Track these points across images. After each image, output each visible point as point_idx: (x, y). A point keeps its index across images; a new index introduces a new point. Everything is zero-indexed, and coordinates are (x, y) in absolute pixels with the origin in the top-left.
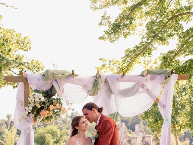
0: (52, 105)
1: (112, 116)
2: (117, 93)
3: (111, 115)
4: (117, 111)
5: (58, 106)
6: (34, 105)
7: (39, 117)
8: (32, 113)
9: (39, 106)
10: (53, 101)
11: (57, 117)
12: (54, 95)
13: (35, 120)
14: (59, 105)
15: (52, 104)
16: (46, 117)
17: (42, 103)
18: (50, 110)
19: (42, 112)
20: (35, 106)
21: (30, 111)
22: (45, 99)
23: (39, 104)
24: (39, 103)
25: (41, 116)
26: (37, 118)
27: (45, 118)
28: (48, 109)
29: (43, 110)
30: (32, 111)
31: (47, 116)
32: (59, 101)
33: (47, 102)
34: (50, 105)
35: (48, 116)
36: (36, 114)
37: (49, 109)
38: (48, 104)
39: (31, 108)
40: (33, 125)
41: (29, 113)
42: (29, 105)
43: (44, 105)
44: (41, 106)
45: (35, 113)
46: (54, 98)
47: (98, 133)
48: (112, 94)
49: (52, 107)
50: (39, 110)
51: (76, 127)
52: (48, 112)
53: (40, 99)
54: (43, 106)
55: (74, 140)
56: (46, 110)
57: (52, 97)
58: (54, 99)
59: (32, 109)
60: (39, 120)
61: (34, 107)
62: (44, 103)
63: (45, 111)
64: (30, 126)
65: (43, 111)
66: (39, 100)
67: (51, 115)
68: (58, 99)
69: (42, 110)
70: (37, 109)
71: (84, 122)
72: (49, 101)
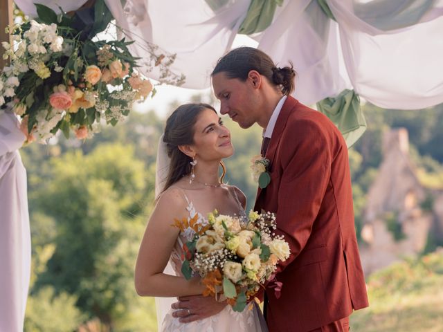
0: (94, 67)
1: (331, 105)
2: (353, 15)
3: (328, 101)
4: (352, 88)
5: (120, 72)
6: (25, 69)
7: (46, 112)
8: (17, 100)
9: (43, 73)
10: (98, 53)
11: (116, 110)
12: (102, 27)
13: (31, 125)
14: (124, 68)
15: (94, 61)
16: (73, 115)
17: (57, 60)
18: (89, 86)
19: (57, 95)
20: (31, 71)
21: (10, 93)
22: (67, 46)
23: (46, 64)
24: (46, 58)
25: (54, 111)
26: (38, 118)
27: (68, 119)
28: (79, 83)
29: (62, 88)
30: (20, 92)
31: (74, 110)
32: (121, 51)
33: (76, 54)
34: (88, 67)
35: (80, 110)
36: (34, 105)
37: (86, 83)
38: (78, 62)
39: (15, 81)
40: (21, 144)
41: (8, 99)
42: (6, 69)
43: (63, 66)
44: (52, 69)
45: (30, 98)
46: (104, 41)
47: (269, 169)
48: (332, 21)
49: (93, 74)
50: (47, 87)
51: (183, 149)
52: (79, 94)
53: (47, 46)
54: (58, 69)
55: (179, 201)
56: (73, 88)
57: (94, 35)
58: (102, 43)
59: (18, 84)
60: (46, 125)
61: (28, 78)
62: (63, 59)
63: (67, 90)
64: (10, 151)
65: (61, 92)
66: (43, 50)
67: (92, 105)
68: (117, 44)
69: (55, 88)
70: (38, 83)
71: (212, 127)
72: (84, 54)
